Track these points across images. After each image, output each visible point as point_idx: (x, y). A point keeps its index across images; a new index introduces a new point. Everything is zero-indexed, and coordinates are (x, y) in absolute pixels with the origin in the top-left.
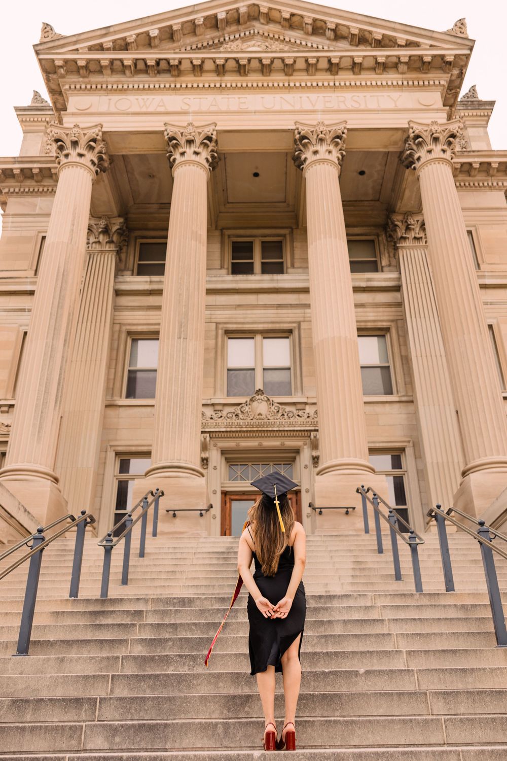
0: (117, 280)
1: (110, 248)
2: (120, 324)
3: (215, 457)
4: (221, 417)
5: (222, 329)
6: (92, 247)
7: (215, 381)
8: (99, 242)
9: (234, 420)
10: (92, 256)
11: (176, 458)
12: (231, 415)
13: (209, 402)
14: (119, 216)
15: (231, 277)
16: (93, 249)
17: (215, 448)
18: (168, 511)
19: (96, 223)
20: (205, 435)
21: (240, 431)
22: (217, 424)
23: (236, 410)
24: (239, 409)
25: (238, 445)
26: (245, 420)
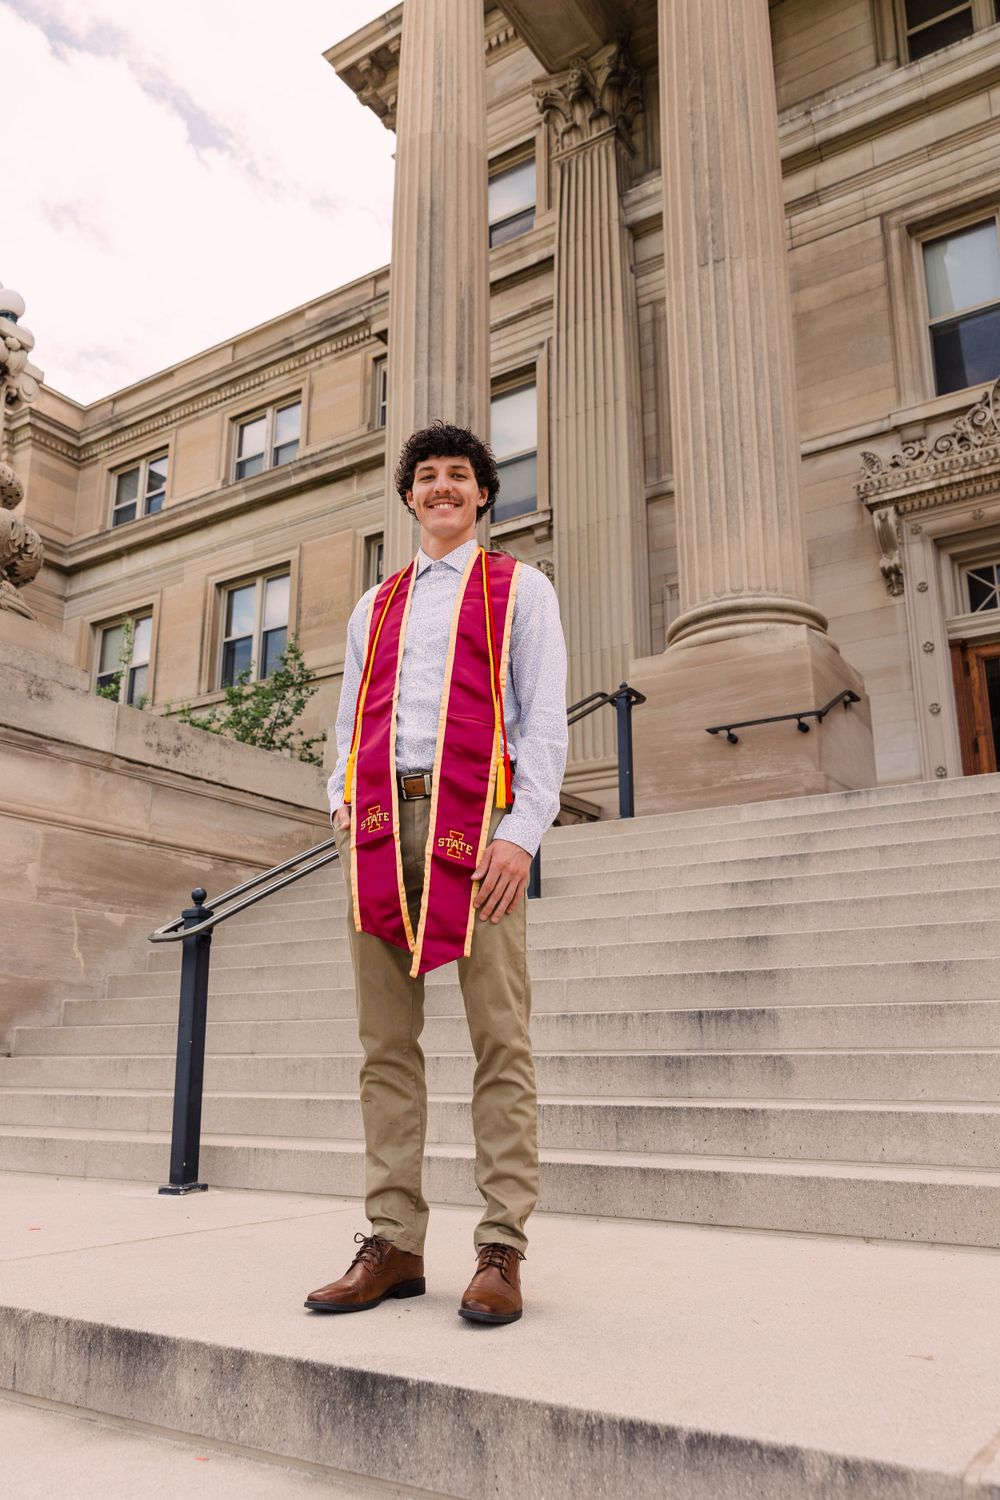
0: (627, 202)
1: (600, 130)
2: (651, 303)
3: (918, 559)
4: (921, 453)
5: (898, 225)
6: (563, 147)
7: (896, 368)
8: (575, 127)
9: (958, 454)
10: (566, 167)
12: (945, 444)
13: (886, 425)
14: (606, 43)
15: (902, 75)
16: (566, 149)
17: (917, 538)
18: (713, 731)
19: (561, 84)
20: (882, 511)
21: (978, 478)
22: (911, 475)
23: (960, 425)
24: (967, 421)
25: (977, 517)
26: (988, 445)
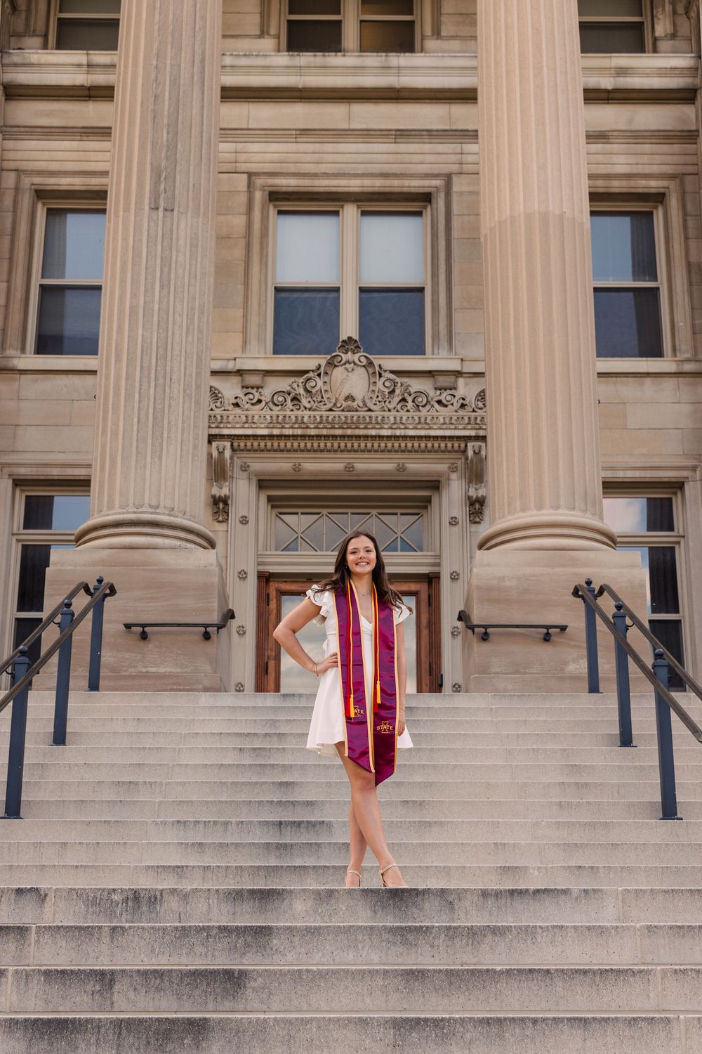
0: (6, 60)
2: (16, 170)
3: (243, 493)
4: (260, 401)
5: (262, 188)
7: (245, 316)
9: (290, 411)
11: (147, 501)
12: (281, 399)
13: (231, 366)
15: (284, 59)
17: (245, 475)
18: (128, 626)
20: (221, 444)
21: (303, 437)
22: (250, 418)
23: (295, 386)
24: (300, 384)
25: (297, 469)
26: (315, 410)
